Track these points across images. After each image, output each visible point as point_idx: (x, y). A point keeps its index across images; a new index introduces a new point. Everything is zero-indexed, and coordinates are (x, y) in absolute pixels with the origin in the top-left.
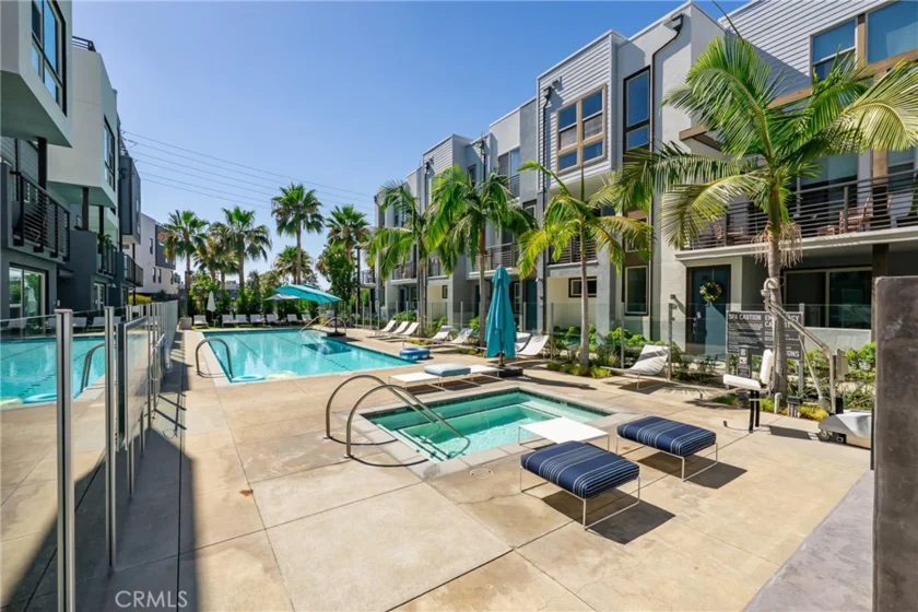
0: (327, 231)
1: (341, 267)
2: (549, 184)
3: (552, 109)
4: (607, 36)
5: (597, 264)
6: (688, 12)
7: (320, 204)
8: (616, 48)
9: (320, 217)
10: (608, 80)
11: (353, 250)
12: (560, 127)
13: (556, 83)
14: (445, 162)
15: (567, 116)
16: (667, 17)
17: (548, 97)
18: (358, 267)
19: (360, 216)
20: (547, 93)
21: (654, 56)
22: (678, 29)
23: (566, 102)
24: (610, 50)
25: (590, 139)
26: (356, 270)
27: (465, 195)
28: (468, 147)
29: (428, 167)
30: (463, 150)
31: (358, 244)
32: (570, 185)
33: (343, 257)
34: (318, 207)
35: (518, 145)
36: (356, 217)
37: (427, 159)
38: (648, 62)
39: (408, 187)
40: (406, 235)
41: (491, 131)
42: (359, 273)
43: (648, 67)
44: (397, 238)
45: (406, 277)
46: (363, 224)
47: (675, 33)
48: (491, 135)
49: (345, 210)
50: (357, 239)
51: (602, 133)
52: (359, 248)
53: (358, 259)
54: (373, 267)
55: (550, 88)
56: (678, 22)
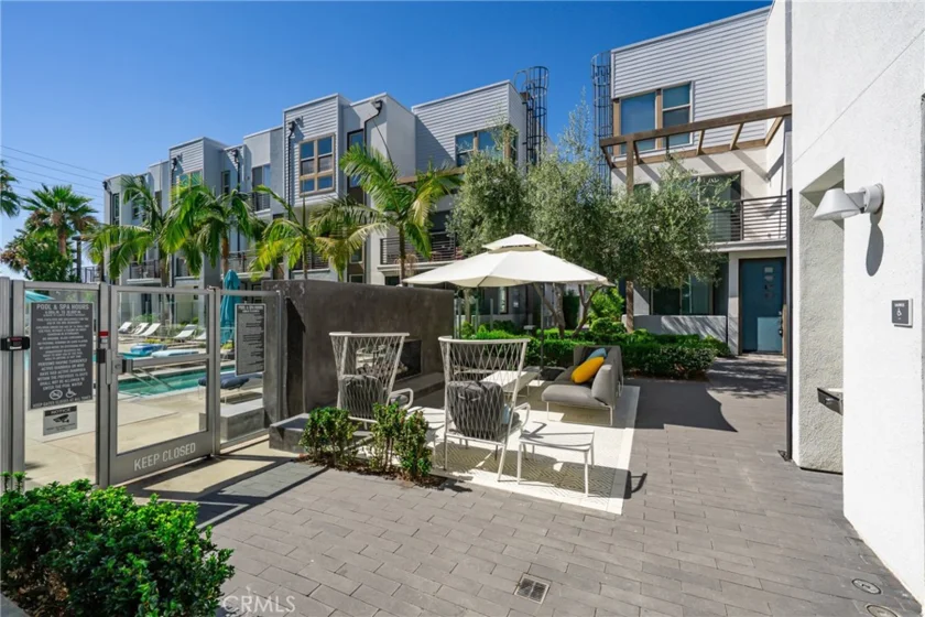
0: (25, 215)
1: (50, 262)
2: (293, 202)
3: (296, 141)
4: (334, 98)
5: (328, 271)
6: (385, 100)
7: (13, 179)
8: (342, 108)
9: (13, 197)
10: (335, 130)
11: (70, 240)
12: (301, 157)
13: (298, 120)
14: (194, 162)
15: (307, 149)
16: (373, 98)
17: (292, 130)
18: (78, 261)
19: (82, 200)
20: (291, 126)
21: (366, 122)
22: (379, 109)
23: (307, 138)
24: (337, 108)
25: (323, 173)
26: (75, 266)
27: (207, 204)
28: (221, 153)
29: (176, 163)
30: (215, 154)
31: (78, 234)
32: (311, 206)
33: (52, 248)
34: (10, 183)
35: (268, 162)
36: (74, 202)
37: (175, 154)
38: (362, 126)
39: (151, 179)
40: (142, 234)
41: (245, 143)
42: (79, 269)
43: (362, 130)
44: (131, 235)
45: (148, 276)
46: (85, 210)
47: (377, 112)
48: (246, 146)
49: (57, 192)
50: (76, 228)
51: (331, 170)
52: (78, 239)
53: (79, 251)
54: (102, 263)
55: (293, 123)
56: (378, 105)
